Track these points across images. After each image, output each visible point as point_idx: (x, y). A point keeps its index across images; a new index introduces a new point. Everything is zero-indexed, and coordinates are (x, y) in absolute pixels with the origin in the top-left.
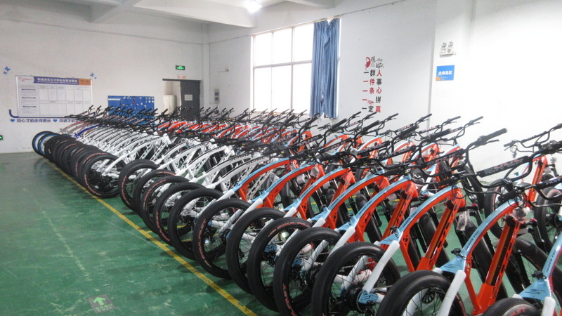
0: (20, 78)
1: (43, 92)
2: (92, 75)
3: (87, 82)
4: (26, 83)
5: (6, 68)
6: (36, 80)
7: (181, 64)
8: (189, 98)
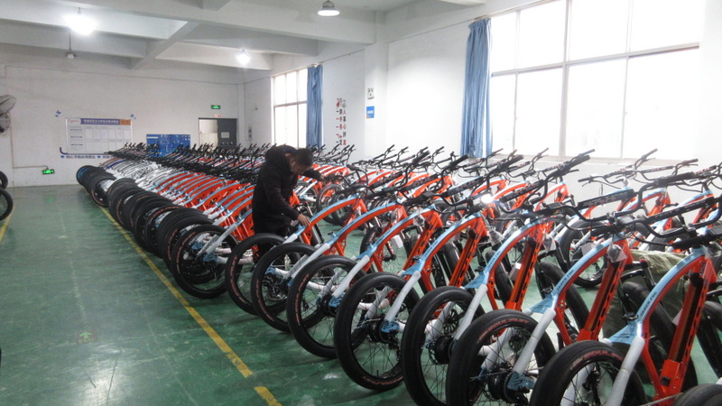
0: (69, 120)
1: (89, 132)
2: (132, 116)
3: (128, 123)
4: (74, 124)
5: (58, 112)
6: (83, 121)
7: (216, 104)
8: (225, 135)
